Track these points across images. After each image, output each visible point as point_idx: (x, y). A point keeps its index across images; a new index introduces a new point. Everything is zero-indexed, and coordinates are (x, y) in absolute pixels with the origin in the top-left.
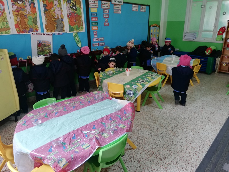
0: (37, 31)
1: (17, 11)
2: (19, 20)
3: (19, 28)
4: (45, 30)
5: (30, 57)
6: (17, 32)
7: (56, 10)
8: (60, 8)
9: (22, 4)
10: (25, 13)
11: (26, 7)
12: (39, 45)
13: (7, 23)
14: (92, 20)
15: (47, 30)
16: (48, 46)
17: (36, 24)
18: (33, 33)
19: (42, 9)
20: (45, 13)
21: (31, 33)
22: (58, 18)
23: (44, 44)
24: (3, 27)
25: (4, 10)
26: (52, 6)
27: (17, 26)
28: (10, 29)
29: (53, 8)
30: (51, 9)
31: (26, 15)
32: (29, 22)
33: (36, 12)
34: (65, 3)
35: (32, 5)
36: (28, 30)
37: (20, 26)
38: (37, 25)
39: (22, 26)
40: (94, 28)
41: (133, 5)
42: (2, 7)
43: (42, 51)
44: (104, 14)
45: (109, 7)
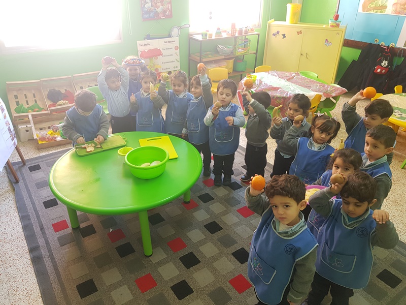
3: (396, 8)
5: (394, 44)
13: (387, 1)
24: (381, 5)
27: (395, 5)
28: (386, 7)
39: (401, 6)
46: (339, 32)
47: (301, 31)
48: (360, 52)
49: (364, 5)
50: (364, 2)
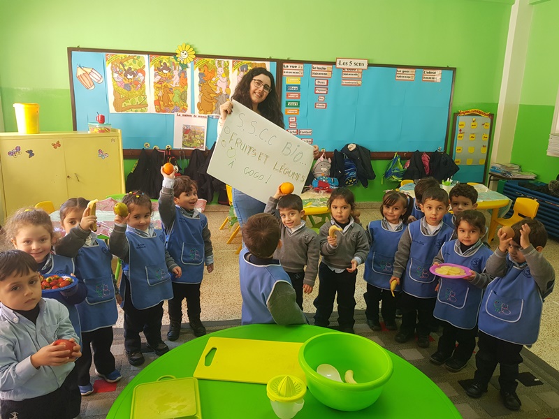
0: (185, 110)
1: (160, 82)
2: (160, 94)
3: (159, 105)
4: (197, 111)
5: (170, 146)
6: (156, 111)
7: (219, 81)
9: (169, 74)
10: (170, 85)
11: (173, 77)
12: (187, 131)
14: (287, 98)
15: (200, 110)
16: (199, 134)
17: (185, 100)
18: (179, 113)
19: (197, 80)
20: (200, 86)
21: (175, 113)
22: (221, 93)
23: (193, 130)
24: (139, 103)
25: (144, 81)
26: (214, 76)
27: (157, 102)
28: (147, 106)
29: (214, 79)
30: (211, 79)
31: (171, 89)
32: (175, 98)
33: (186, 84)
34: (236, 70)
35: (182, 75)
36: (172, 109)
37: (161, 103)
38: (185, 102)
39: (164, 103)
40: (291, 111)
41: (399, 70)
42: (142, 78)
43: (190, 141)
44: (317, 87)
45: (329, 75)
46: (114, 138)
47: (58, 143)
48: (137, 162)
49: (115, 104)
50: (115, 100)
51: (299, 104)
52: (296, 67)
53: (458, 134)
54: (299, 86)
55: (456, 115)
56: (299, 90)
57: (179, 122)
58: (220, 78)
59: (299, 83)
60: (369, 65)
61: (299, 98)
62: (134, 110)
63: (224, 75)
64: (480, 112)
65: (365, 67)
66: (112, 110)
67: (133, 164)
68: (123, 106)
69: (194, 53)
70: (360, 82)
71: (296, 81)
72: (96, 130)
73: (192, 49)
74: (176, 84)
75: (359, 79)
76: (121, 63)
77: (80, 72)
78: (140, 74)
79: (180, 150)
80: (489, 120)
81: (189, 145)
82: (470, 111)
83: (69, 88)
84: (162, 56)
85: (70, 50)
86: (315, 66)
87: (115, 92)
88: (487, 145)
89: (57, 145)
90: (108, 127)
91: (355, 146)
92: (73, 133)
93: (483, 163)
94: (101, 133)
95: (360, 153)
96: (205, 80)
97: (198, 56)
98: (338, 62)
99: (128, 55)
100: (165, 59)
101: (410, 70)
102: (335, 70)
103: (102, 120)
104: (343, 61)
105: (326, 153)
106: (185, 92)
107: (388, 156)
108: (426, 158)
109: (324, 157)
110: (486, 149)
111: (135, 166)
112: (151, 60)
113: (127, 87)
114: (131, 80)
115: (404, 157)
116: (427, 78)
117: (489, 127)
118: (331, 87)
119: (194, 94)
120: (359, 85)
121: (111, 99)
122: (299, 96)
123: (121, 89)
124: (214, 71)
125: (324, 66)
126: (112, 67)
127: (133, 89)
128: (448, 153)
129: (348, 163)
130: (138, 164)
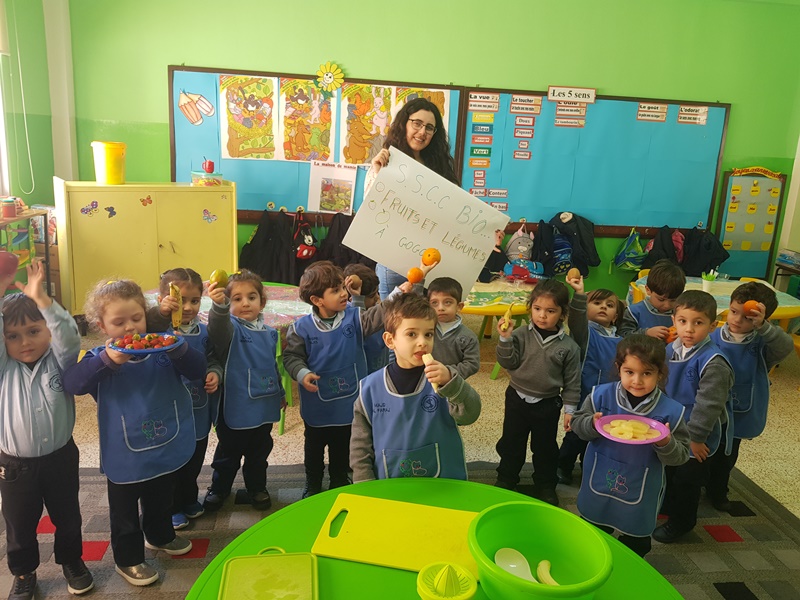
0: (326, 157)
1: (293, 117)
2: (293, 134)
3: (291, 149)
4: (342, 158)
5: (303, 208)
6: (286, 157)
7: (376, 117)
8: (385, 113)
9: (306, 105)
10: (306, 121)
11: (311, 110)
12: (327, 187)
13: (271, 140)
14: (473, 142)
15: (347, 158)
16: (345, 191)
17: (326, 143)
18: (317, 162)
19: (345, 114)
20: (348, 123)
21: (312, 162)
22: (378, 134)
23: (336, 186)
25: (270, 115)
26: (369, 109)
27: (287, 145)
28: (274, 150)
29: (368, 114)
31: (308, 126)
32: (313, 140)
33: (330, 120)
35: (325, 106)
36: (307, 155)
37: (294, 146)
38: (327, 146)
39: (297, 147)
40: (477, 162)
41: (643, 105)
42: (268, 111)
43: (332, 201)
44: (518, 127)
45: (537, 110)
46: (225, 194)
47: (149, 198)
48: (256, 228)
49: (230, 146)
50: (230, 140)
51: (490, 152)
52: (488, 98)
53: (729, 203)
54: (491, 126)
55: (728, 175)
56: (491, 131)
57: (317, 174)
58: (378, 112)
59: (491, 122)
60: (598, 97)
61: (490, 143)
62: (255, 155)
63: (384, 108)
64: (766, 172)
65: (592, 99)
66: (225, 154)
67: (251, 231)
68: (241, 149)
69: (342, 75)
70: (582, 122)
71: (487, 118)
72: (201, 182)
73: (339, 70)
74: (315, 120)
75: (581, 117)
76: (241, 88)
77: (184, 100)
78: (266, 105)
79: (317, 213)
80: (778, 184)
81: (329, 207)
82: (750, 169)
83: (168, 122)
84: (298, 80)
85: (172, 69)
86: (516, 97)
87: (230, 128)
88: (774, 221)
89: (147, 201)
90: (217, 178)
91: (570, 216)
92: (170, 185)
93: (767, 248)
94: (209, 187)
95: (577, 226)
96: (356, 114)
97: (348, 80)
98: (551, 92)
99: (250, 77)
100: (301, 84)
101: (659, 106)
102: (545, 104)
103: (211, 168)
104: (558, 90)
105: (526, 224)
106: (327, 132)
107: (621, 233)
108: (678, 238)
109: (523, 231)
110: (773, 227)
111: (254, 234)
112: (282, 85)
113: (247, 122)
114: (253, 114)
115: (645, 234)
116: (684, 118)
117: (778, 195)
118: (539, 128)
119: (340, 134)
120: (581, 126)
121: (225, 138)
122: (491, 140)
123: (239, 124)
124: (369, 103)
125: (530, 98)
126: (227, 94)
127: (255, 125)
128: (713, 231)
129: (559, 241)
130: (258, 232)
